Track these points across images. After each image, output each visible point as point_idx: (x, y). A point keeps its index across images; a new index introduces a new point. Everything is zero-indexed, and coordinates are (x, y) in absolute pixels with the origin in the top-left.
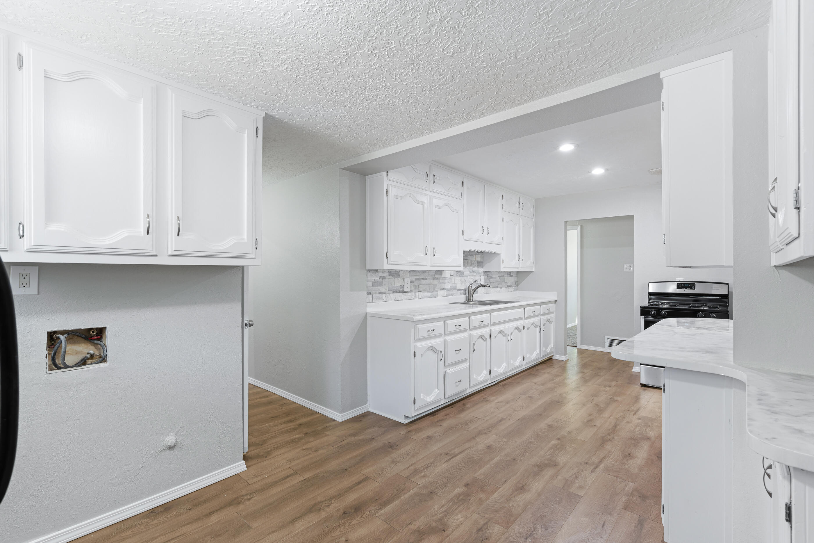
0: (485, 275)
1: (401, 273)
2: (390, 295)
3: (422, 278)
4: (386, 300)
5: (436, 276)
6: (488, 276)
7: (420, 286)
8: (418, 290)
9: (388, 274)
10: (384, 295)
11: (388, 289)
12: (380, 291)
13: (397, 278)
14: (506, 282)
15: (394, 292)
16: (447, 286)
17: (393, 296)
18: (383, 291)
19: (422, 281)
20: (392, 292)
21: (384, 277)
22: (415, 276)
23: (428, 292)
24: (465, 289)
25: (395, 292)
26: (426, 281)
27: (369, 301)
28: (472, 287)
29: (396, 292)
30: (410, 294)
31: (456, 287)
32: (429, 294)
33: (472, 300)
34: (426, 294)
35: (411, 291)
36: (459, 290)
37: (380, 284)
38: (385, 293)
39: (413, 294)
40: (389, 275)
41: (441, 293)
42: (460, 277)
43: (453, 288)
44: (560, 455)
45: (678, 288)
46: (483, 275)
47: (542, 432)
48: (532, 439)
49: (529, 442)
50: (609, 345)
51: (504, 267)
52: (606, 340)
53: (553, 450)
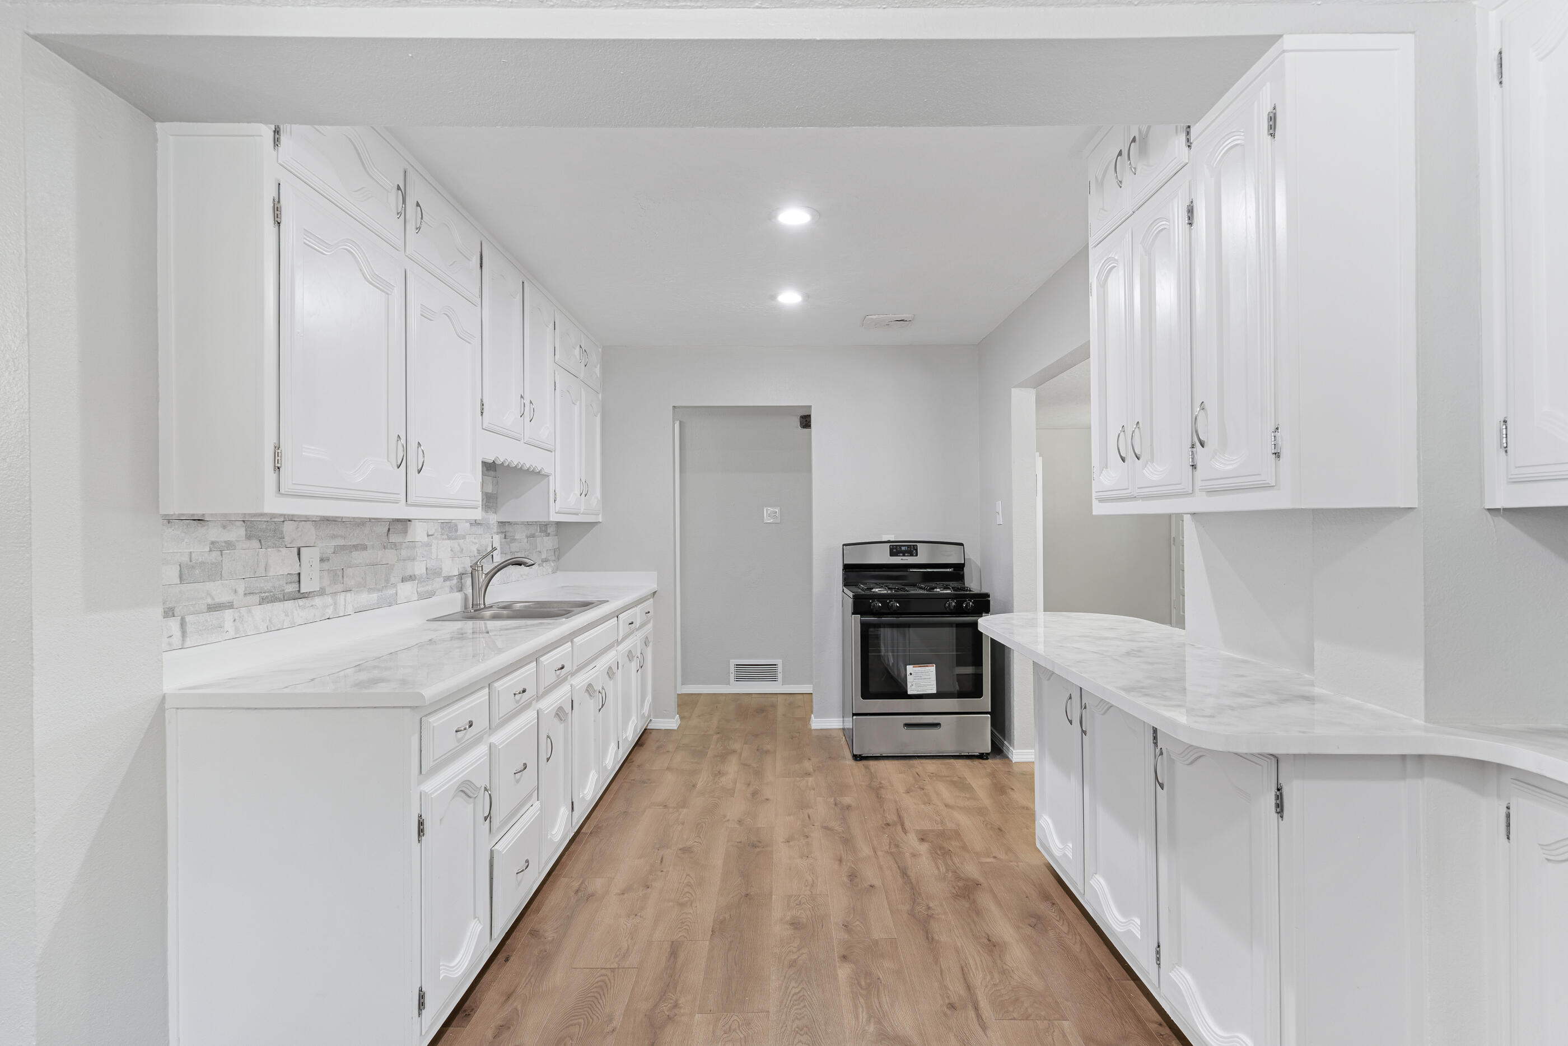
0: (502, 532)
1: (288, 528)
2: (250, 611)
3: (354, 546)
4: (237, 630)
5: (394, 538)
6: (508, 534)
7: (349, 572)
8: (340, 587)
9: (242, 532)
10: (228, 614)
11: (241, 591)
12: (213, 598)
13: (275, 546)
15: (263, 601)
16: (419, 568)
17: (261, 613)
18: (225, 598)
19: (355, 554)
20: (256, 598)
21: (229, 545)
22: (334, 537)
23: (371, 590)
24: (461, 575)
25: (269, 598)
26: (364, 553)
27: (170, 644)
28: (482, 566)
29: (274, 599)
30: (317, 601)
31: (441, 569)
32: (374, 596)
33: (484, 604)
34: (366, 598)
35: (322, 592)
36: (448, 578)
37: (214, 572)
38: (230, 606)
39: (328, 600)
40: (249, 537)
41: (406, 590)
42: (449, 538)
43: (433, 573)
44: (887, 1008)
45: (891, 555)
46: (498, 533)
47: (795, 950)
48: (793, 984)
49: (795, 997)
50: (738, 679)
51: (557, 511)
52: (732, 669)
53: (862, 1000)
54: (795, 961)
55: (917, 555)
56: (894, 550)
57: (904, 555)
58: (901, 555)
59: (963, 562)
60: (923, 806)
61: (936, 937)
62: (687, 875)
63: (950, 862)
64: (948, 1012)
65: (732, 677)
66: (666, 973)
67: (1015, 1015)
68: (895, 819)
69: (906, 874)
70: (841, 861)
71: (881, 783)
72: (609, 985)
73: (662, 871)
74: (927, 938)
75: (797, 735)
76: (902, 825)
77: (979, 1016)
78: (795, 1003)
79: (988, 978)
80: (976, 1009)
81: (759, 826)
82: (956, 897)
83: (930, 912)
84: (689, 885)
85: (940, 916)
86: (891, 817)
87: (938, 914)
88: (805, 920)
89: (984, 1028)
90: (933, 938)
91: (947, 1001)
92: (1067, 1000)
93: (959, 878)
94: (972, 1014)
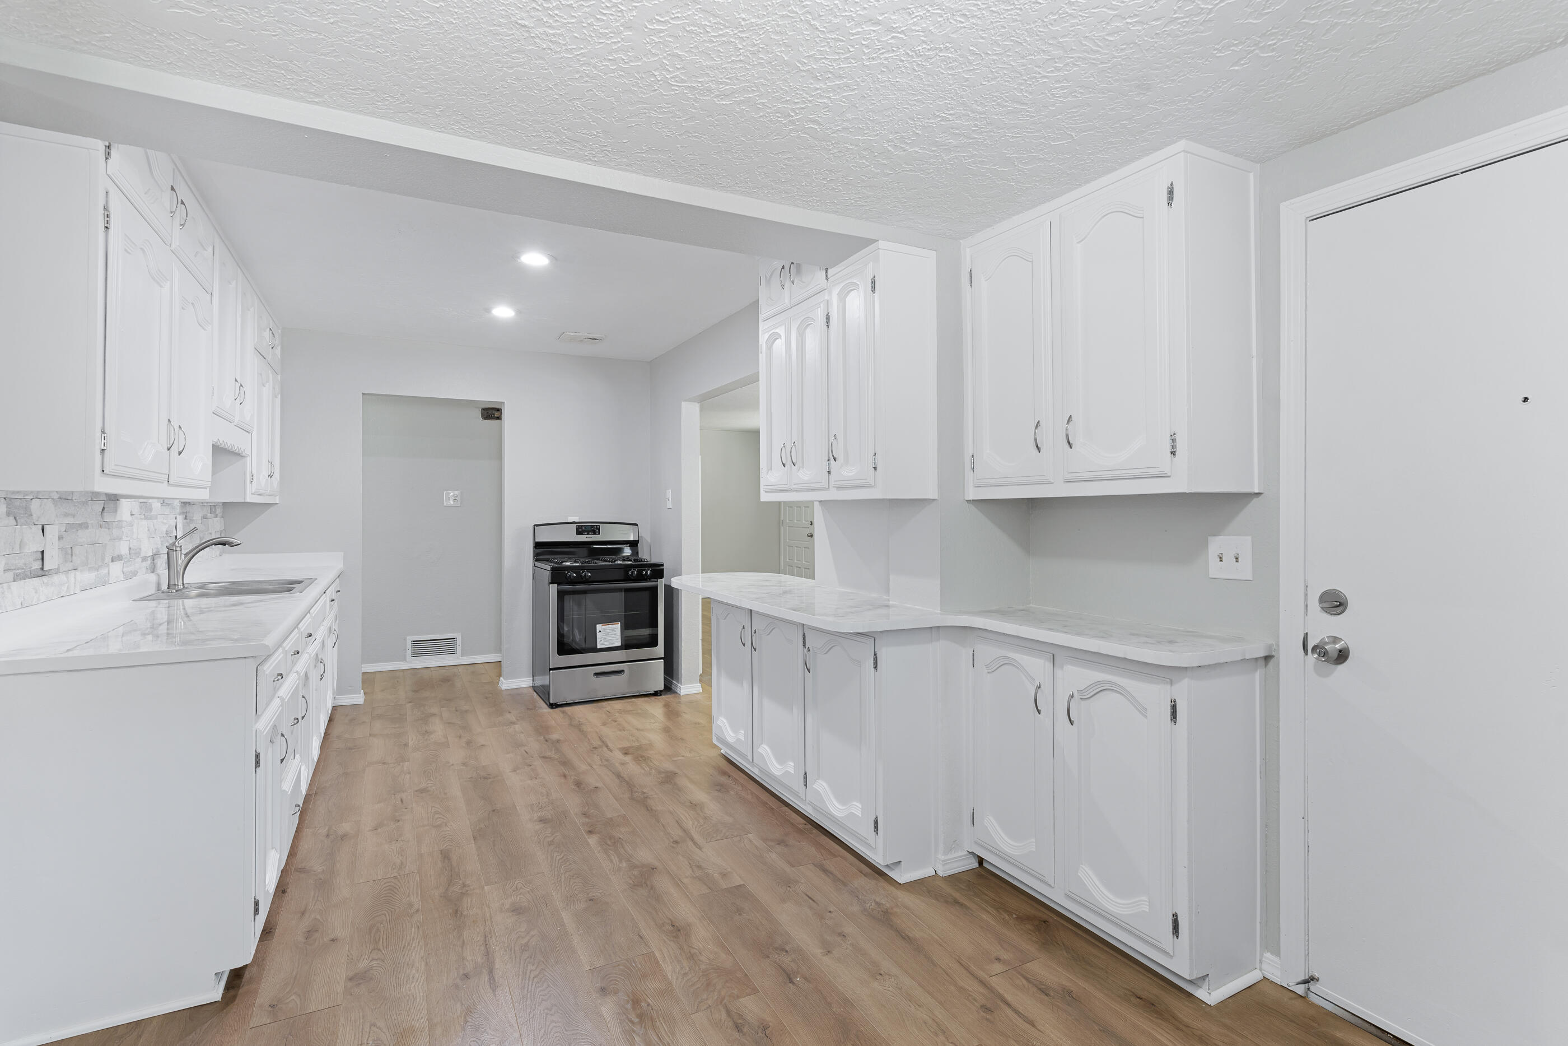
0: (183, 513)
1: (35, 505)
2: (9, 588)
3: (80, 524)
5: (108, 517)
6: (188, 515)
7: (76, 550)
8: (69, 566)
9: (4, 508)
11: (2, 567)
13: (27, 524)
14: (210, 531)
15: (17, 577)
16: (123, 549)
17: (16, 589)
19: (81, 532)
20: (10, 575)
22: (66, 515)
23: (91, 569)
24: (154, 557)
25: (22, 575)
26: (86, 532)
28: (181, 547)
29: (25, 576)
30: (56, 579)
31: (140, 549)
32: (93, 576)
33: (183, 585)
34: (86, 577)
35: (59, 570)
36: (144, 559)
39: (63, 578)
40: (8, 515)
41: (116, 568)
42: (146, 518)
43: (134, 552)
44: (631, 852)
45: (577, 534)
46: (180, 514)
47: (549, 835)
48: (556, 854)
49: (560, 861)
50: (415, 654)
51: (253, 492)
52: (409, 645)
53: (612, 852)
54: (552, 841)
55: (599, 534)
56: (580, 530)
57: (588, 534)
58: (586, 533)
59: (637, 539)
60: (619, 732)
61: (654, 808)
62: (432, 807)
63: (652, 764)
64: (675, 845)
65: (409, 653)
66: (446, 870)
67: (718, 838)
68: (599, 743)
69: (620, 776)
70: (565, 776)
71: (579, 722)
72: (397, 887)
73: (406, 808)
74: (648, 810)
75: (491, 695)
76: (607, 746)
77: (695, 843)
78: (562, 864)
79: (696, 823)
80: (692, 840)
81: (484, 764)
82: (662, 783)
83: (645, 795)
84: (436, 813)
85: (654, 796)
86: (597, 743)
87: (652, 795)
88: (550, 817)
89: (700, 848)
90: (652, 809)
91: (672, 840)
92: (749, 824)
93: (660, 772)
94: (690, 843)
